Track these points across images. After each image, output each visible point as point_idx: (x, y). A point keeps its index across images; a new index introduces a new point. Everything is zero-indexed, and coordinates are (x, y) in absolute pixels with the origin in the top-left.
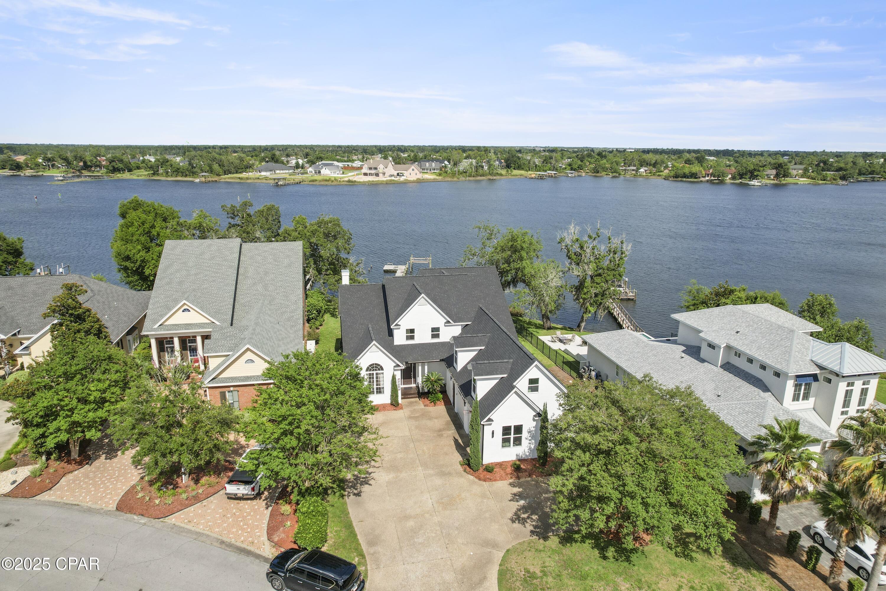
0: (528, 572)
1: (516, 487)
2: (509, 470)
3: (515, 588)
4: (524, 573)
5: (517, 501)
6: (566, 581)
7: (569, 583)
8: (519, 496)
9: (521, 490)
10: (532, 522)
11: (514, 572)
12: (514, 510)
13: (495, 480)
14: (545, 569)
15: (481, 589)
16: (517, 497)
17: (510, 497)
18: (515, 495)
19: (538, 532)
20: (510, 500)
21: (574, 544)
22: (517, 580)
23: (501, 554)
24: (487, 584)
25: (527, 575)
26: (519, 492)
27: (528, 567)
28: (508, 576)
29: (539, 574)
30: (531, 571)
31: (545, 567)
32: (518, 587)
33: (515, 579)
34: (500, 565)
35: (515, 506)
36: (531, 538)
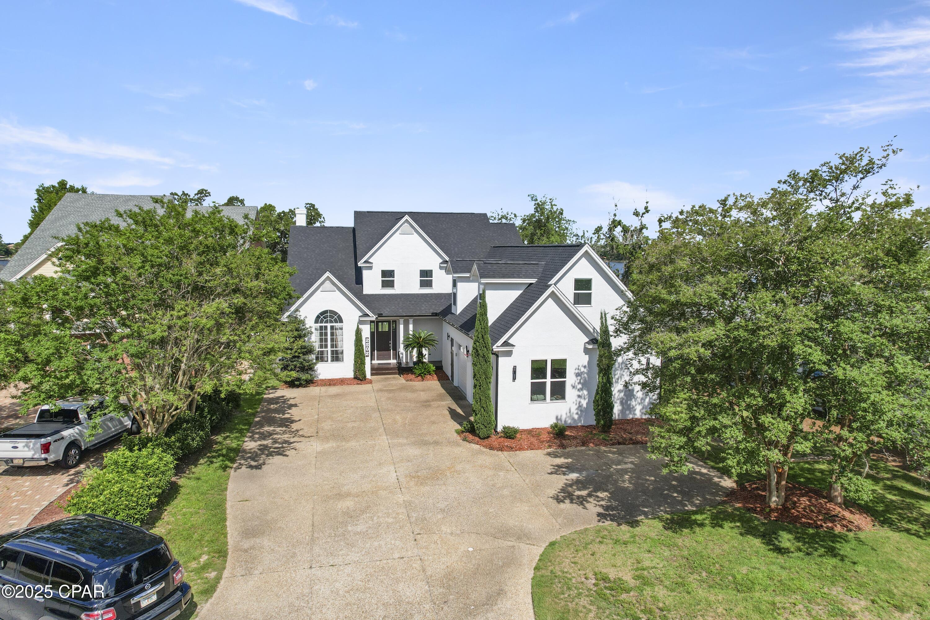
0: (605, 579)
1: (560, 457)
2: (545, 437)
3: (576, 612)
4: (594, 581)
5: (564, 474)
6: (702, 593)
7: (712, 598)
8: (566, 467)
9: (570, 460)
10: (598, 501)
11: (570, 579)
12: (561, 485)
13: (521, 449)
14: (645, 573)
15: (490, 615)
16: (564, 469)
17: (549, 469)
18: (559, 466)
19: (614, 515)
20: (551, 473)
21: (697, 529)
22: (580, 594)
23: (538, 551)
24: (504, 604)
25: (602, 584)
26: (567, 463)
27: (604, 571)
28: (557, 587)
29: (632, 583)
30: (612, 576)
31: (644, 570)
32: (584, 607)
33: (574, 592)
34: (537, 568)
35: (560, 481)
36: (601, 524)
